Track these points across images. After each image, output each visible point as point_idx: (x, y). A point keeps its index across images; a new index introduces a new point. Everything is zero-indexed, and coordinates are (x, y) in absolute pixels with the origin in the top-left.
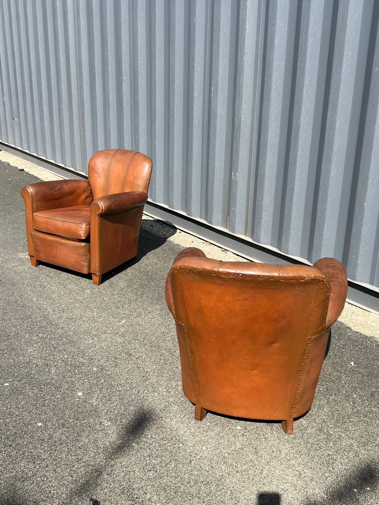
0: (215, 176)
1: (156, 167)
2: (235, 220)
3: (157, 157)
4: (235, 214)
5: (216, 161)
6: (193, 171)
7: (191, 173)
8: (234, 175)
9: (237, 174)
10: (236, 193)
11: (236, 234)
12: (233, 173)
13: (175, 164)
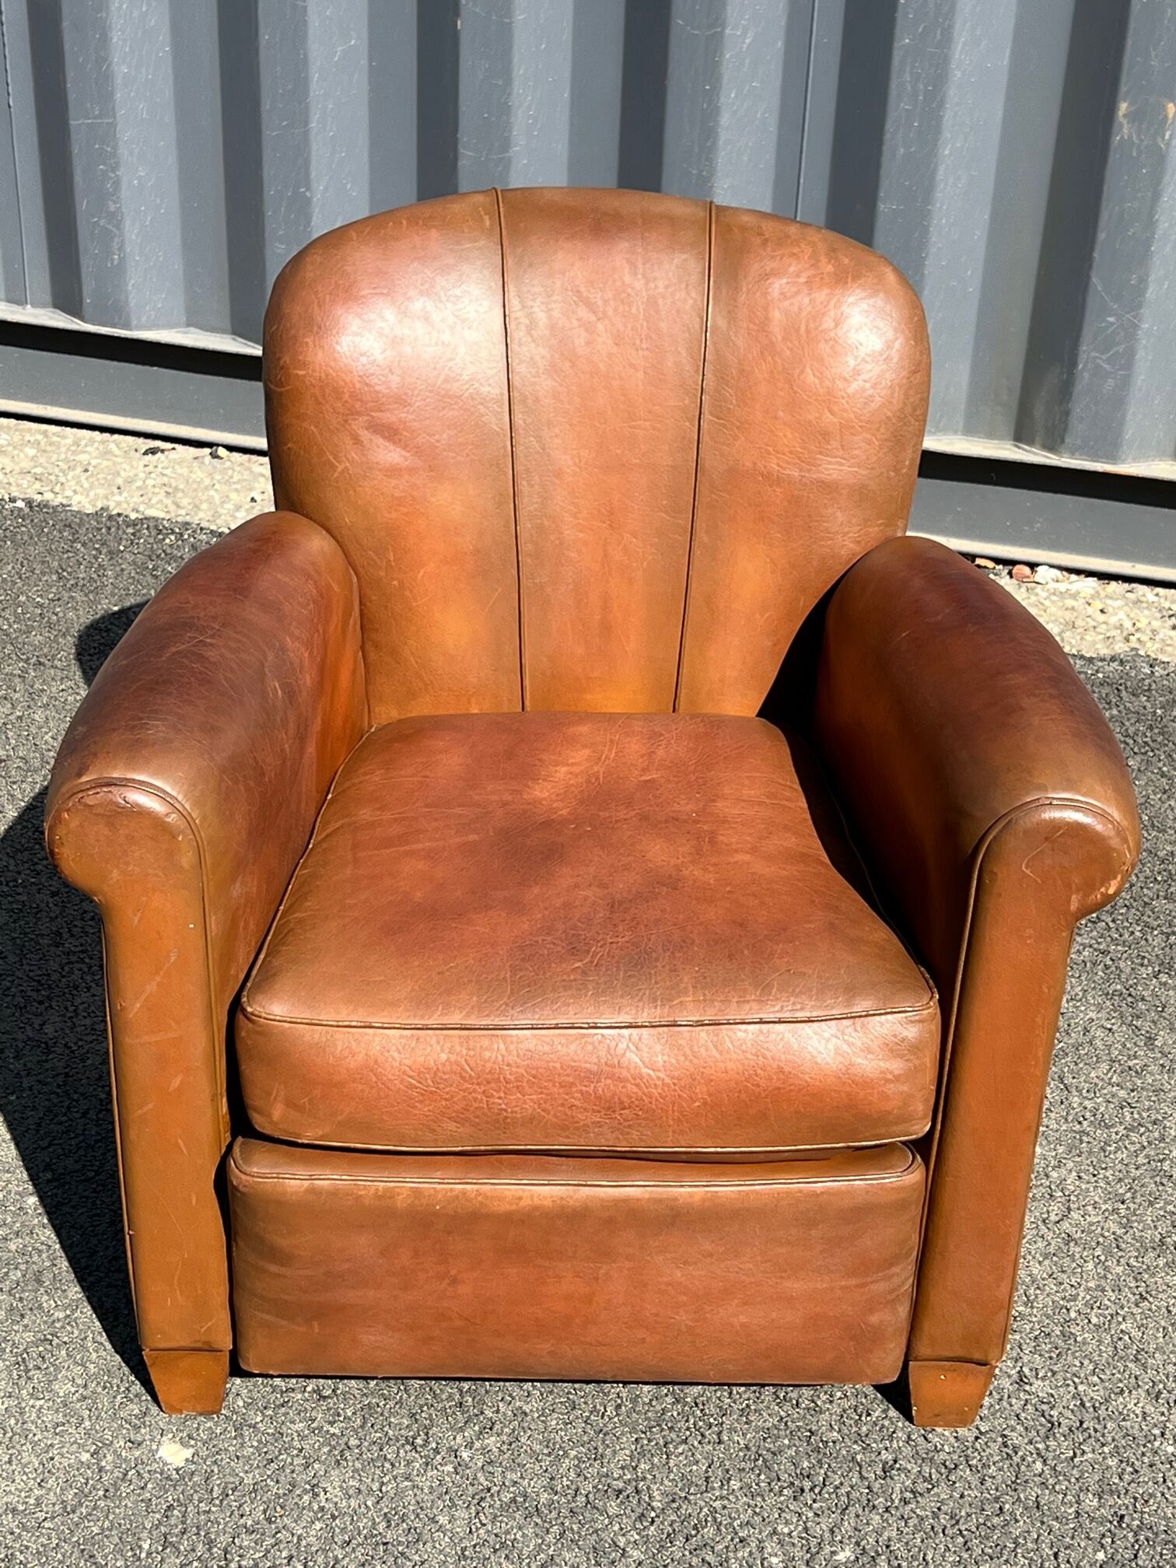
0: (946, 134)
1: (306, 123)
2: (1125, 383)
3: (315, 48)
4: (1131, 353)
5: (961, 39)
6: (725, 119)
7: (708, 134)
8: (1134, 117)
9: (1165, 109)
10: (1151, 224)
11: (1124, 462)
12: (1123, 107)
13: (517, 87)
